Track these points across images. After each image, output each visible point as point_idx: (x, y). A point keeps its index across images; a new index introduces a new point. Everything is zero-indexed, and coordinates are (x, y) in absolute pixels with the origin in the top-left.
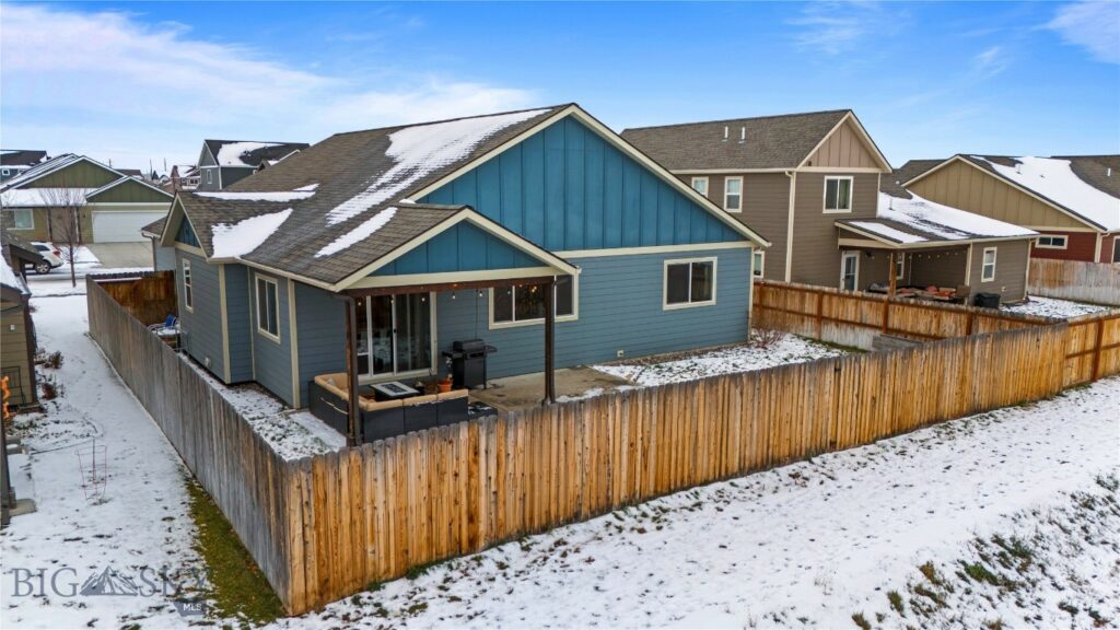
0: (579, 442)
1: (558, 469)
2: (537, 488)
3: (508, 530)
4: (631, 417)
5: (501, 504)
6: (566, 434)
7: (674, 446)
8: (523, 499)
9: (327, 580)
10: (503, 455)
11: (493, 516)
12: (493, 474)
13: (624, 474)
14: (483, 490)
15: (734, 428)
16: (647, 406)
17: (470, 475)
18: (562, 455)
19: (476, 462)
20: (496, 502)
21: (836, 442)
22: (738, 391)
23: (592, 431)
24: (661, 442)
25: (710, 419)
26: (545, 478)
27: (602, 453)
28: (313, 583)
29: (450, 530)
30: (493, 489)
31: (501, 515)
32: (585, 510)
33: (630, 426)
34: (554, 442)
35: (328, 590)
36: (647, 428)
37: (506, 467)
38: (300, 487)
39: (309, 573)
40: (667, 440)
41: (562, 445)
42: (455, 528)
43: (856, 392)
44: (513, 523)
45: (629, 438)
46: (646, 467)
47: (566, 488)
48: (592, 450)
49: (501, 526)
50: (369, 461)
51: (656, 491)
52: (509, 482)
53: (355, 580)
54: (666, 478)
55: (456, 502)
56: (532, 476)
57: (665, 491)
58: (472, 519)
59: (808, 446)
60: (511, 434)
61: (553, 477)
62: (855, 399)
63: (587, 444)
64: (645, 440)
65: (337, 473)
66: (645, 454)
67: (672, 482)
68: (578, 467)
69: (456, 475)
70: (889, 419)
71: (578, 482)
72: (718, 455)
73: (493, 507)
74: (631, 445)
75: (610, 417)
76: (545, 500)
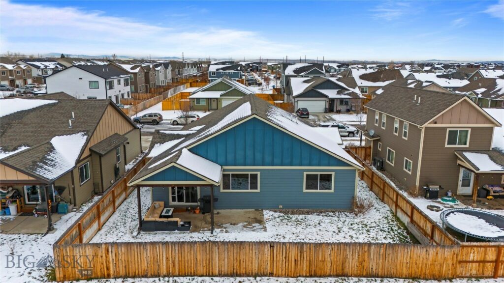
0: (145, 254)
1: (138, 261)
2: (130, 265)
3: (121, 275)
4: (166, 250)
5: (117, 267)
6: (140, 251)
7: (186, 262)
8: (126, 267)
9: (65, 276)
10: (117, 254)
11: (115, 270)
12: (114, 258)
13: (165, 267)
14: (111, 262)
15: (215, 260)
16: (174, 247)
17: (106, 257)
18: (139, 257)
19: (108, 254)
20: (116, 266)
21: (273, 273)
22: (216, 248)
23: (150, 252)
24: (180, 259)
25: (203, 255)
26: (133, 263)
27: (155, 259)
28: (62, 275)
29: (101, 271)
30: (115, 262)
31: (118, 270)
32: (149, 275)
33: (166, 252)
34: (136, 253)
35: (66, 278)
36: (174, 254)
37: (119, 257)
38: (57, 251)
39: (61, 273)
40: (183, 259)
41: (139, 254)
42: (102, 270)
43: (284, 256)
44: (122, 273)
45: (166, 256)
46: (174, 266)
47: (141, 267)
48: (151, 258)
49: (119, 273)
50: (75, 248)
51: (179, 274)
52: (120, 261)
53: (73, 277)
54: (184, 271)
55: (102, 264)
56: (128, 261)
57: (183, 275)
58: (108, 269)
59: (257, 272)
60: (120, 248)
61: (136, 263)
62: (284, 259)
63: (149, 255)
64: (173, 257)
65: (66, 250)
66: (173, 262)
67: (187, 273)
68: (146, 262)
69: (102, 256)
70: (308, 270)
71: (146, 266)
72: (208, 268)
73: (115, 268)
74: (167, 258)
75: (158, 249)
76: (134, 269)
